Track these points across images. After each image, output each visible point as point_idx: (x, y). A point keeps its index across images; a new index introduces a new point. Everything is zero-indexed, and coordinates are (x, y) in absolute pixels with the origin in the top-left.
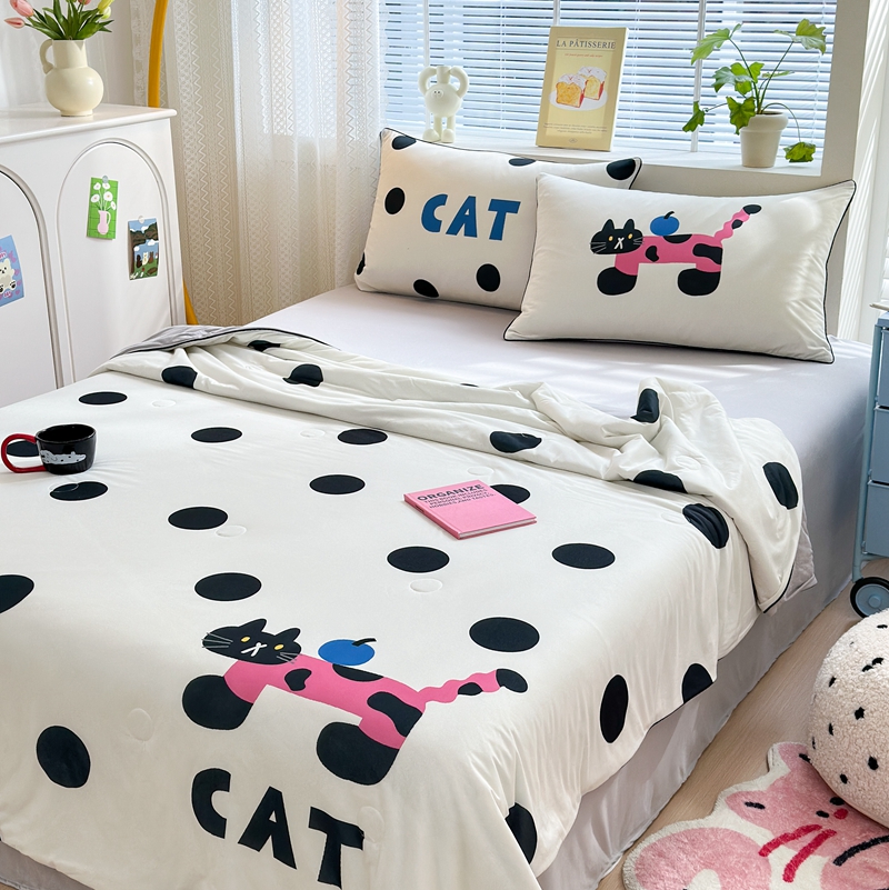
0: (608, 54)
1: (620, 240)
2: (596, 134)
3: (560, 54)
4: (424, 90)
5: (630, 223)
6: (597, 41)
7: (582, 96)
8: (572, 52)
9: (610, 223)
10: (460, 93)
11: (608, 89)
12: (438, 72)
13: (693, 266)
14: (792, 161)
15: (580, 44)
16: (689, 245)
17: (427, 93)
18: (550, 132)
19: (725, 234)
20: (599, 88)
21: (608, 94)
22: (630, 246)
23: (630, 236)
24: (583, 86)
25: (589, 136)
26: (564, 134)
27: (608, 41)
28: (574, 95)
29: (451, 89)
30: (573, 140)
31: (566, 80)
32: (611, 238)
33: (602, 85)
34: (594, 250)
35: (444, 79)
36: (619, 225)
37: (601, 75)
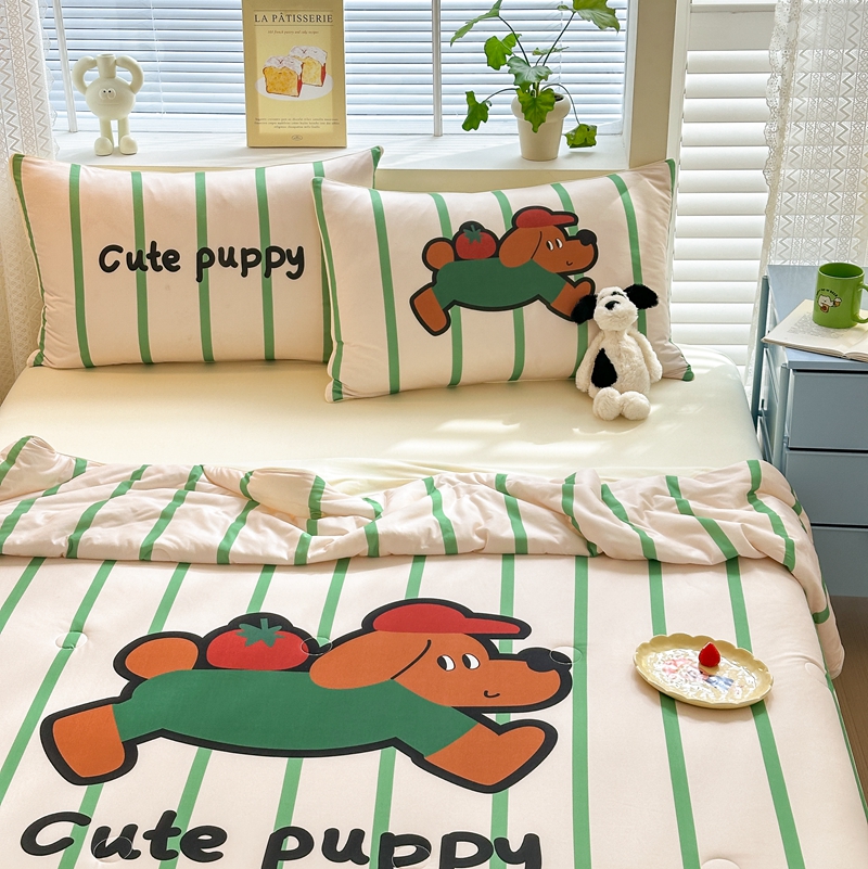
0: (324, 29)
2: (326, 128)
3: (261, 31)
4: (83, 88)
6: (308, 14)
7: (300, 84)
8: (279, 29)
10: (135, 87)
11: (332, 73)
12: (99, 63)
14: (573, 146)
15: (286, 19)
17: (88, 93)
18: (264, 129)
20: (320, 72)
21: (333, 76)
24: (299, 71)
25: (316, 130)
26: (282, 131)
27: (322, 14)
28: (289, 82)
29: (120, 84)
30: (297, 137)
31: (274, 64)
33: (324, 68)
35: (109, 74)
37: (320, 56)
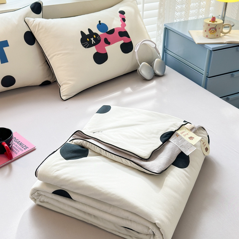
1: (92, 39)
5: (89, 30)
9: (82, 33)
13: (122, 42)
16: (116, 33)
19: (124, 25)
22: (98, 41)
23: (95, 36)
32: (88, 40)
34: (85, 47)
36: (87, 33)
